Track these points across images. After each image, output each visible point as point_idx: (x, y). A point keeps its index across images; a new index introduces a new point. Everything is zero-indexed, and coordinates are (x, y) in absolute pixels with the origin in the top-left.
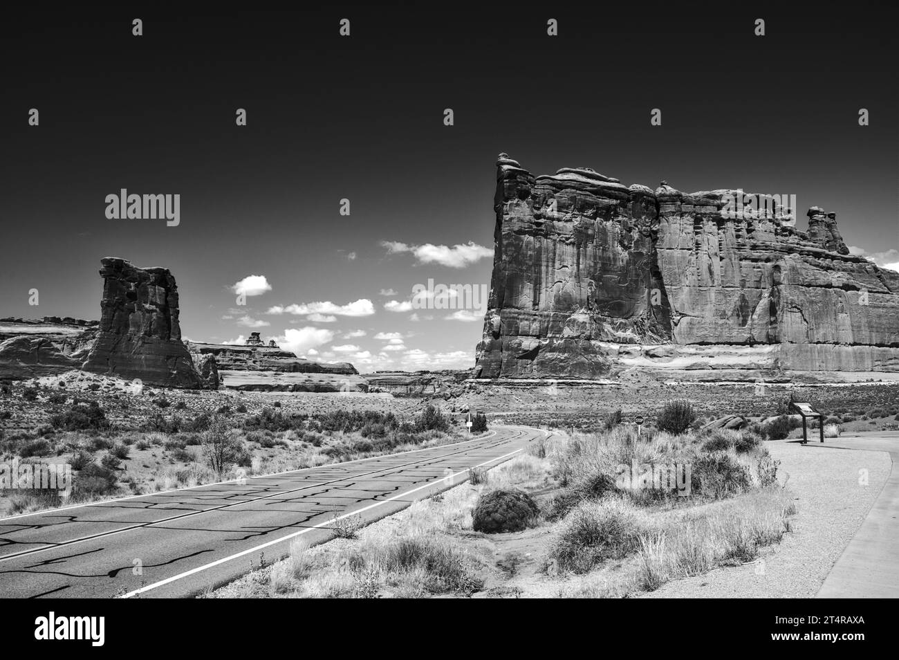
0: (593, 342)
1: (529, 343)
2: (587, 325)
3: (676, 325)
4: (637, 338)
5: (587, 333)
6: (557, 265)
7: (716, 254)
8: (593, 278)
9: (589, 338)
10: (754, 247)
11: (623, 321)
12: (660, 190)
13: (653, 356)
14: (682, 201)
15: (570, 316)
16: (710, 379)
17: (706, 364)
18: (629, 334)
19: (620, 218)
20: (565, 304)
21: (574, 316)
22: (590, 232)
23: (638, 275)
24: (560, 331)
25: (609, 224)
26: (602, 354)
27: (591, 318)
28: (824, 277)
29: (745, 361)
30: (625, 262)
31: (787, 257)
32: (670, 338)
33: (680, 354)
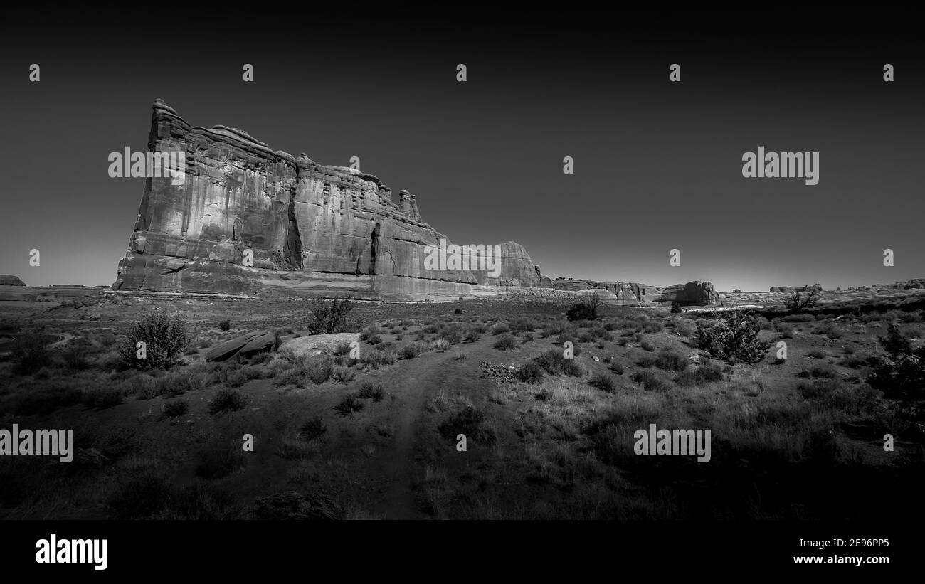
0: (236, 266)
1: (174, 262)
2: (231, 252)
3: (305, 257)
4: (274, 265)
5: (231, 258)
6: (207, 201)
7: (338, 211)
8: (240, 215)
9: (233, 262)
10: (364, 210)
11: (263, 251)
12: (300, 159)
13: (286, 279)
14: (316, 170)
15: (216, 244)
16: (327, 297)
17: (325, 286)
18: (268, 261)
19: (266, 174)
20: (212, 234)
21: (221, 244)
22: (240, 179)
23: (278, 218)
24: (206, 255)
25: (257, 175)
26: (243, 276)
27: (235, 247)
28: (406, 235)
29: (352, 285)
30: (268, 207)
31: (385, 218)
32: (300, 267)
33: (307, 279)
